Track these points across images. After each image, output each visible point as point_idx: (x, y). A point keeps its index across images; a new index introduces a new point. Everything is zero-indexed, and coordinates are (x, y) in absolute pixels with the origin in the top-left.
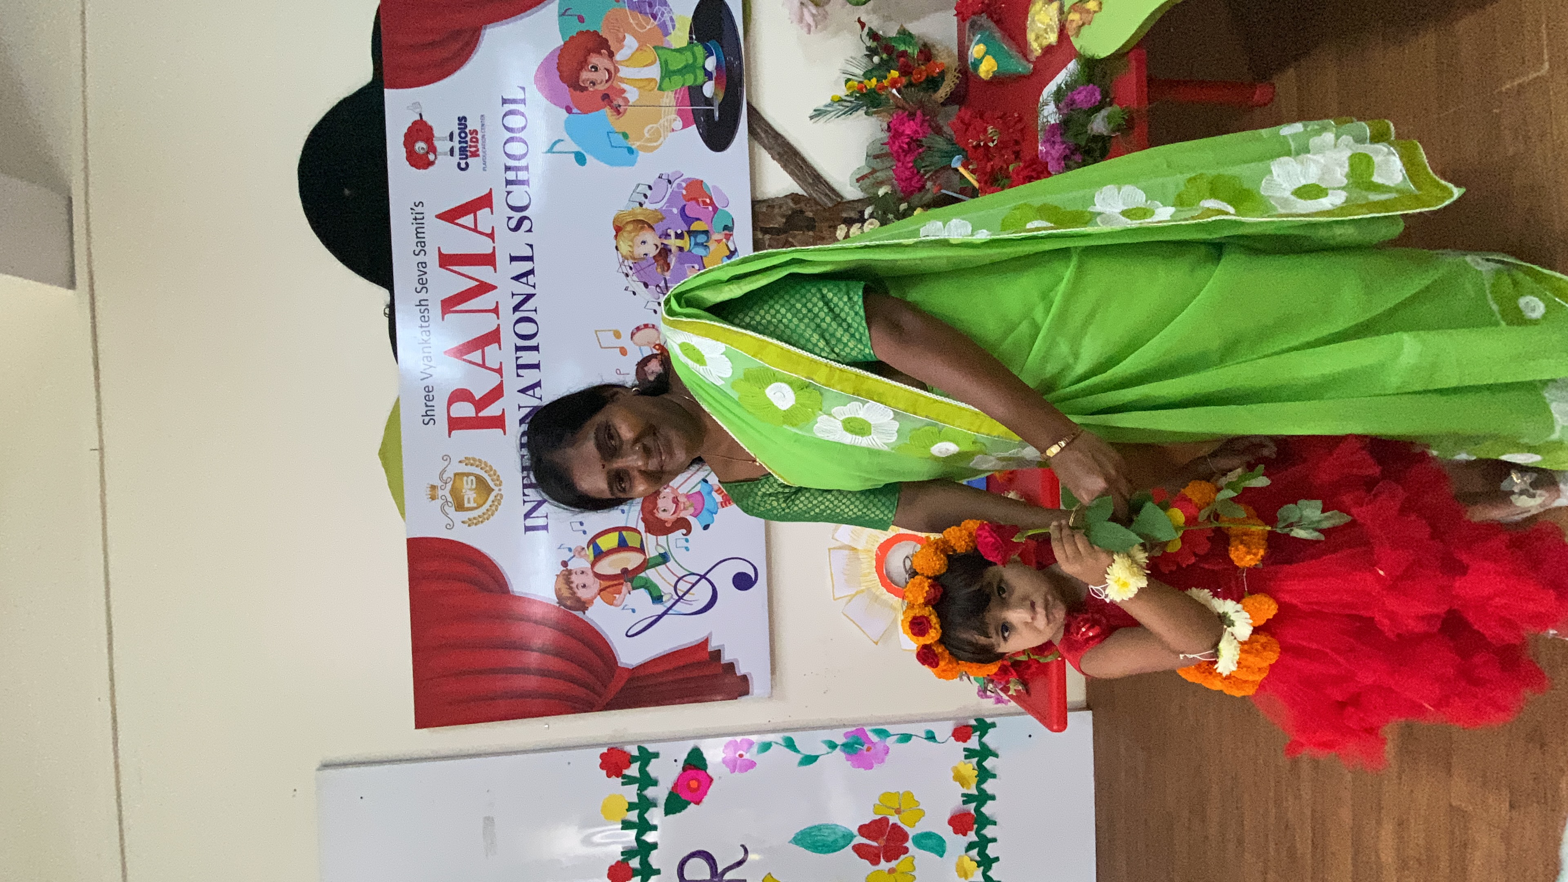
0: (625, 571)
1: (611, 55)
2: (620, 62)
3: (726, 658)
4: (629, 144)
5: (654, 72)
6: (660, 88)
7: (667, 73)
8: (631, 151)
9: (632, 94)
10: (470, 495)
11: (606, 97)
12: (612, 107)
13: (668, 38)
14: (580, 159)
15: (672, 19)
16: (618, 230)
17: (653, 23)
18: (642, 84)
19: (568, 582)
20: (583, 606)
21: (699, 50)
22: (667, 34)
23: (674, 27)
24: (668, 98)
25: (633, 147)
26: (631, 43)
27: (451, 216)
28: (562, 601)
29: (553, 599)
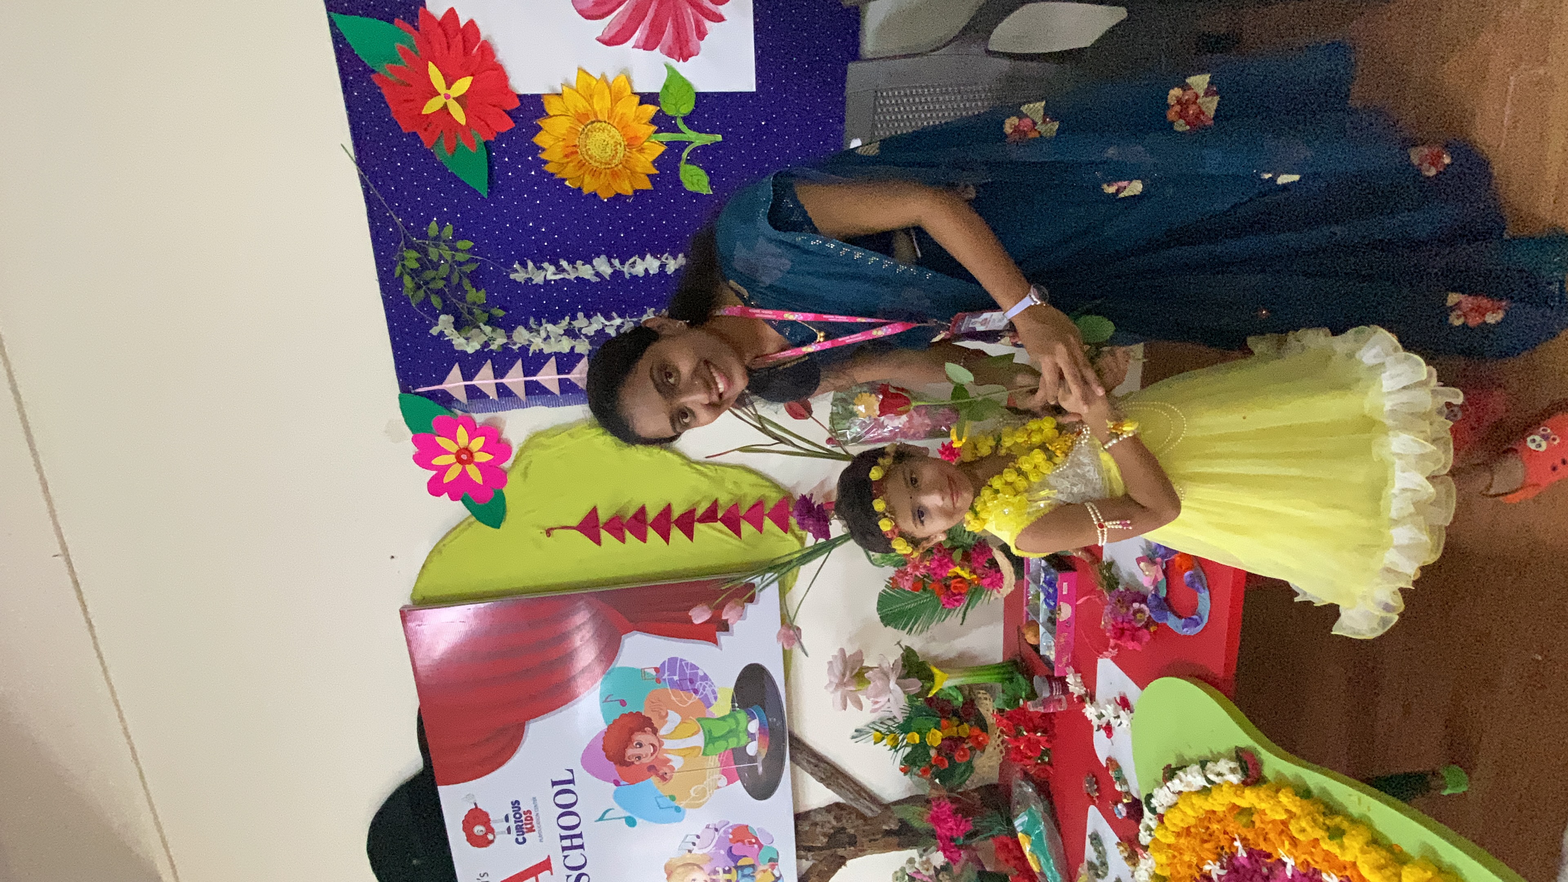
1: (655, 731)
2: (663, 737)
4: (676, 804)
5: (699, 740)
6: (704, 754)
7: (710, 739)
8: (678, 809)
9: (677, 762)
11: (652, 767)
12: (657, 775)
13: (711, 709)
14: (631, 822)
15: (714, 692)
16: (669, 872)
17: (695, 698)
18: (686, 753)
21: (742, 716)
22: (710, 705)
23: (716, 698)
24: (713, 761)
25: (681, 806)
26: (674, 718)
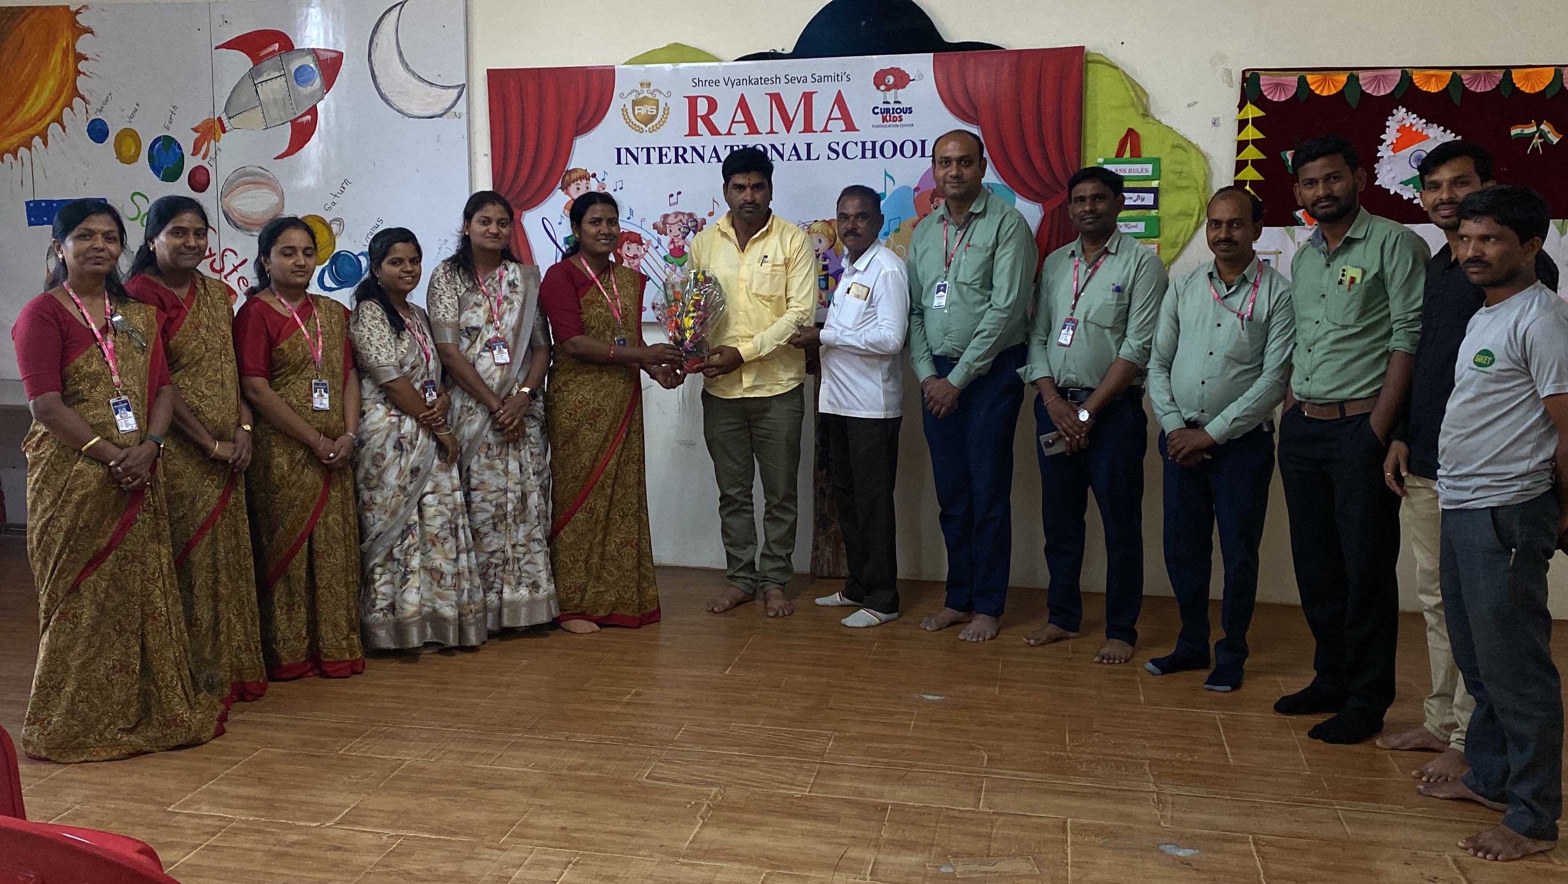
10: (643, 110)
12: (919, 220)
16: (829, 223)
19: (581, 178)
20: (565, 188)
27: (840, 101)
28: (569, 172)
29: (571, 166)
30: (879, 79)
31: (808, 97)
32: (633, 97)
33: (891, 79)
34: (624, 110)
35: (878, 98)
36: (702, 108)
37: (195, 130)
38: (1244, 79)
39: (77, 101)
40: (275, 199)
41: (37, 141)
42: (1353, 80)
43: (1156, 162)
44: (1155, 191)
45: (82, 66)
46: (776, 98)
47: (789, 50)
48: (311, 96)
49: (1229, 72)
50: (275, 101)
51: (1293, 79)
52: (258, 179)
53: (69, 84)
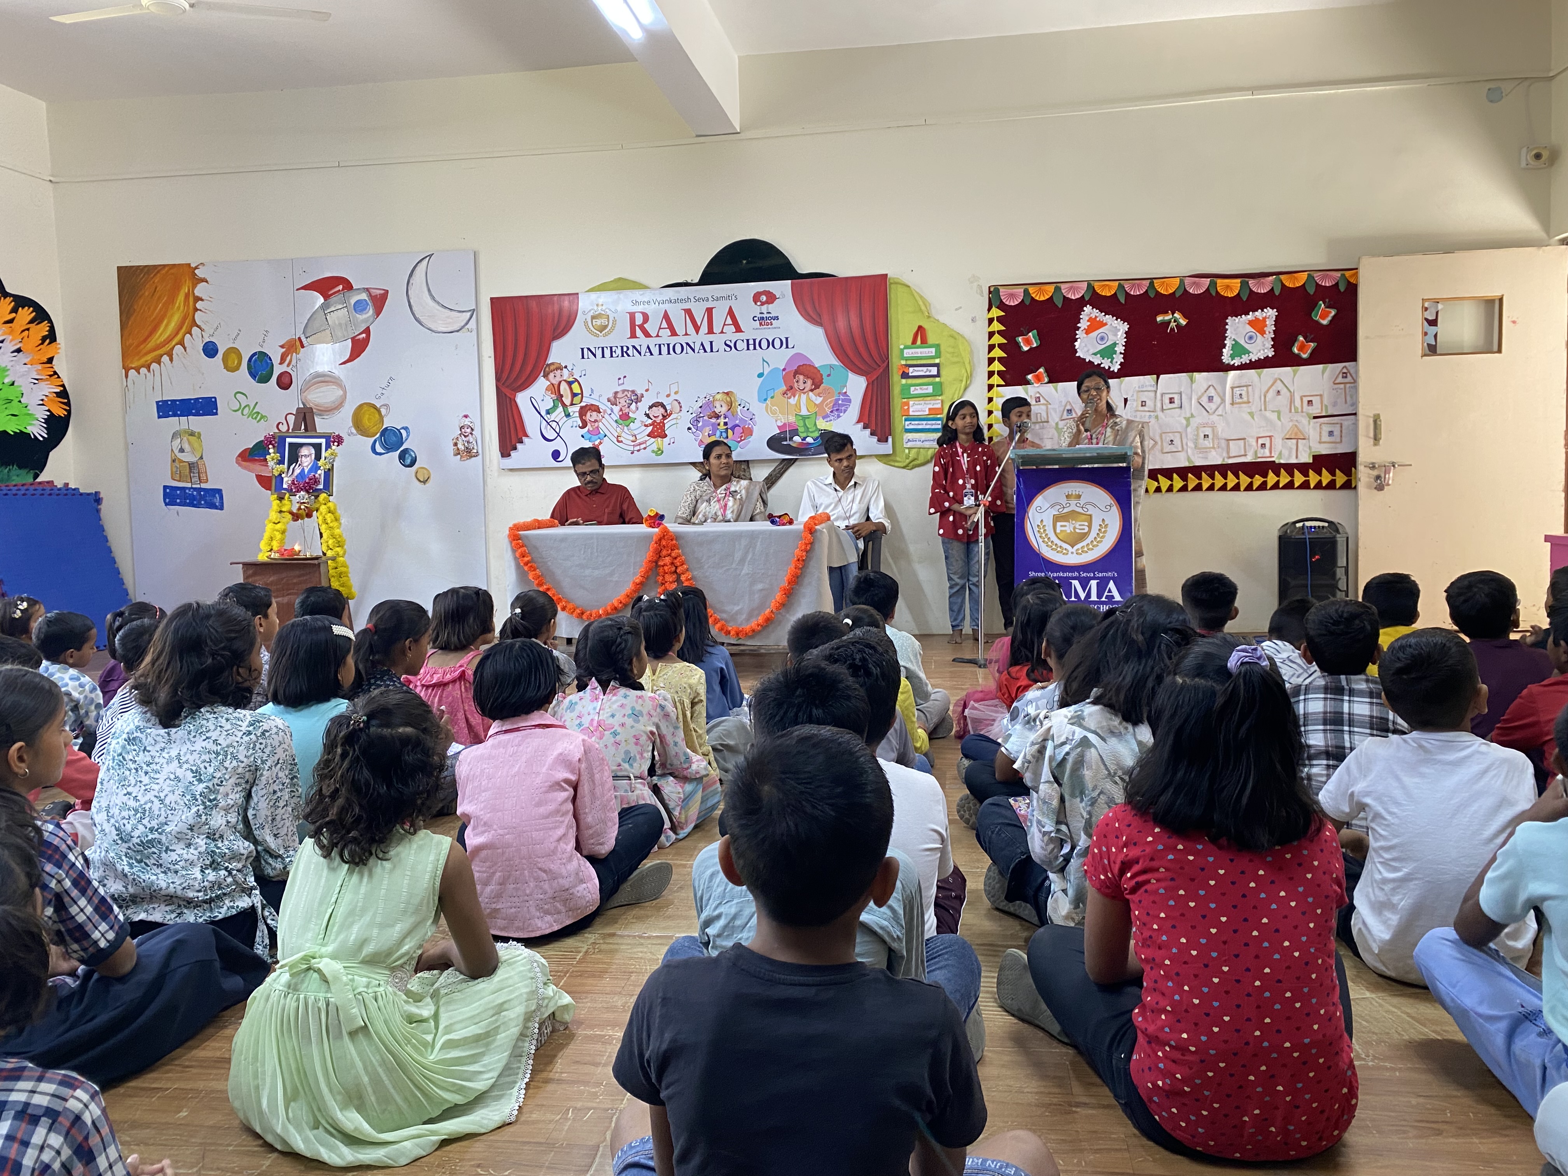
0: (562, 396)
1: (812, 390)
2: (808, 395)
3: (519, 446)
4: (769, 399)
5: (804, 412)
6: (796, 415)
7: (804, 418)
8: (765, 400)
9: (793, 401)
10: (598, 322)
11: (791, 388)
12: (786, 390)
13: (821, 418)
14: (760, 375)
16: (727, 394)
17: (828, 411)
18: (798, 406)
19: (557, 369)
20: (546, 376)
21: (816, 434)
22: (824, 418)
24: (792, 419)
25: (767, 401)
26: (819, 400)
27: (731, 313)
28: (549, 365)
29: (549, 361)
30: (756, 298)
31: (709, 311)
32: (591, 313)
33: (764, 298)
34: (586, 323)
35: (756, 310)
36: (639, 320)
37: (282, 347)
38: (990, 292)
39: (195, 330)
40: (341, 393)
41: (165, 358)
42: (1058, 289)
43: (938, 347)
44: (937, 365)
45: (199, 305)
46: (688, 312)
47: (696, 281)
48: (365, 321)
49: (980, 287)
50: (340, 324)
51: (1020, 290)
52: (327, 379)
53: (190, 317)
